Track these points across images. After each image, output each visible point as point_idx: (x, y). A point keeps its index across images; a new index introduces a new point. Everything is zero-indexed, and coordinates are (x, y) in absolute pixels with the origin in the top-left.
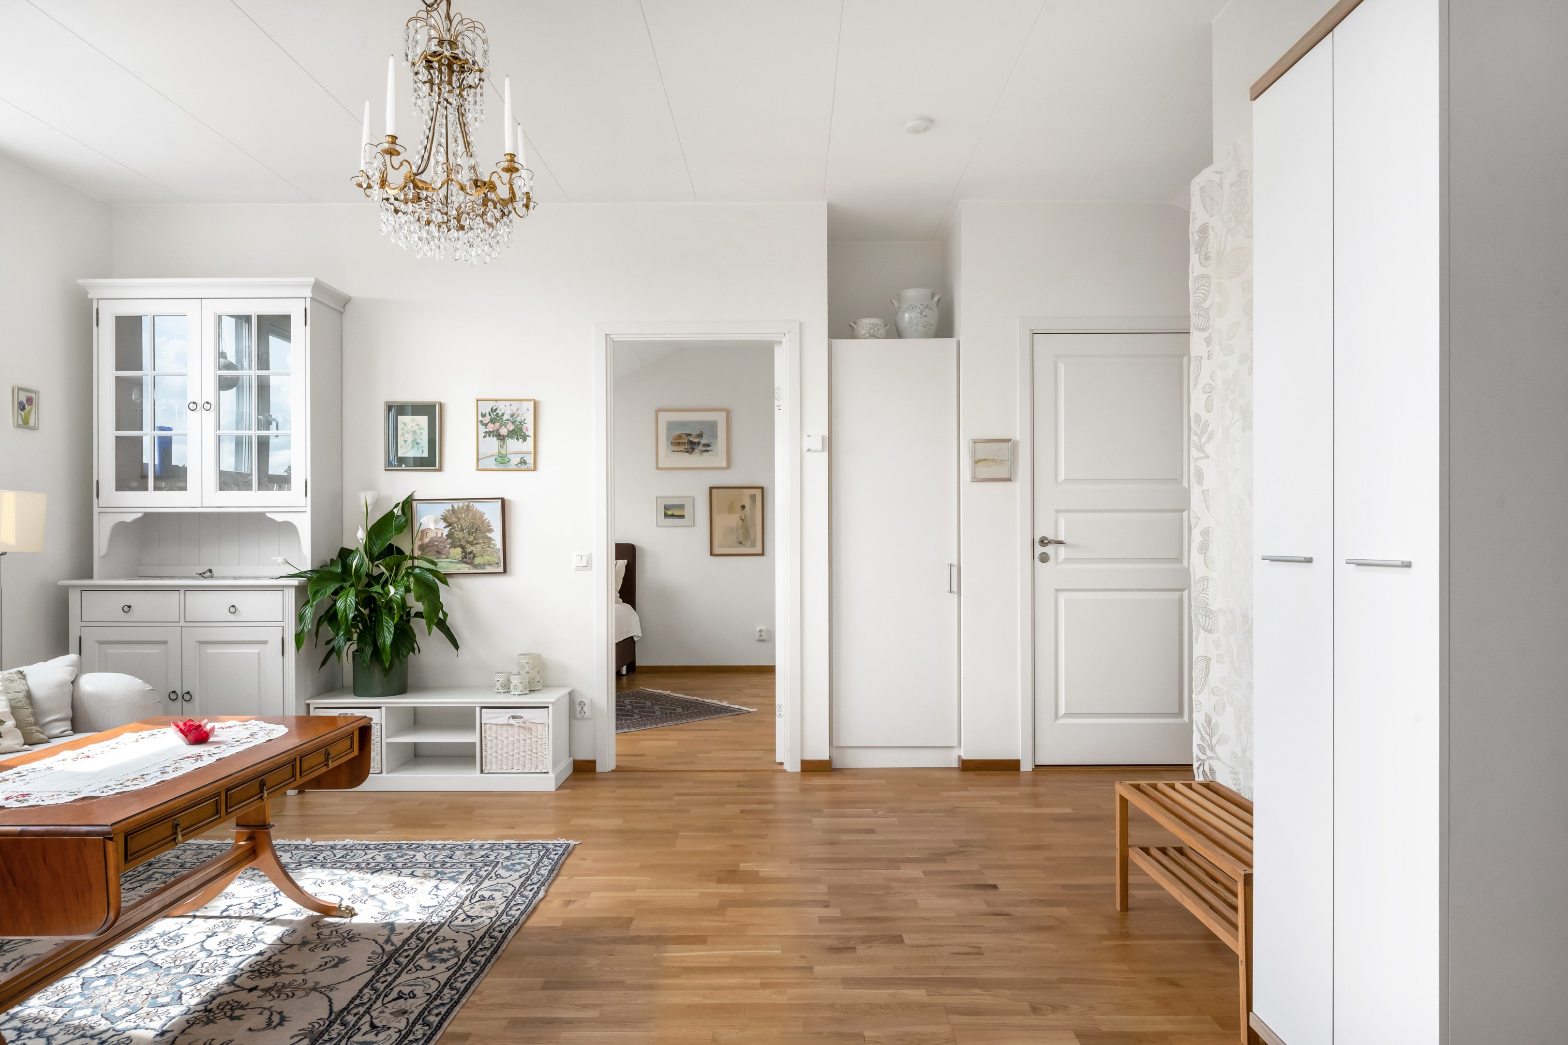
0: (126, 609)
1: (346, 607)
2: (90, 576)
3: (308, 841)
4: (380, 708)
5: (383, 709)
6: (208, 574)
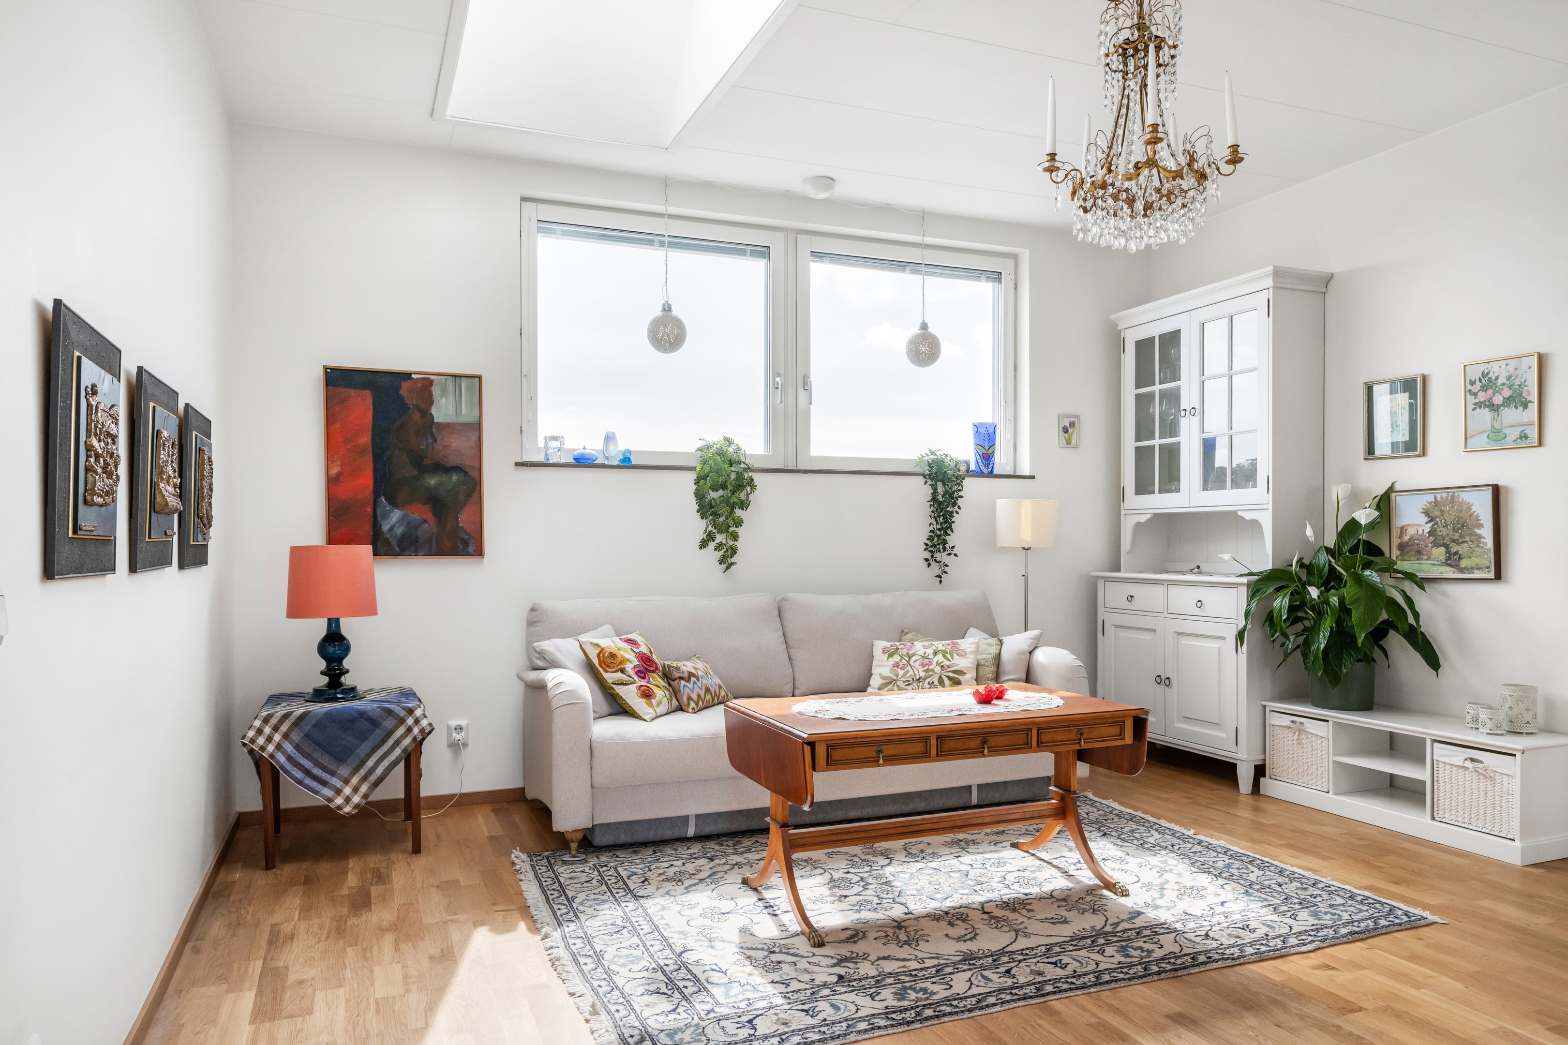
0: (1130, 599)
1: (1280, 608)
2: (1118, 569)
3: (1191, 833)
4: (1327, 721)
5: (1330, 723)
6: (1196, 570)
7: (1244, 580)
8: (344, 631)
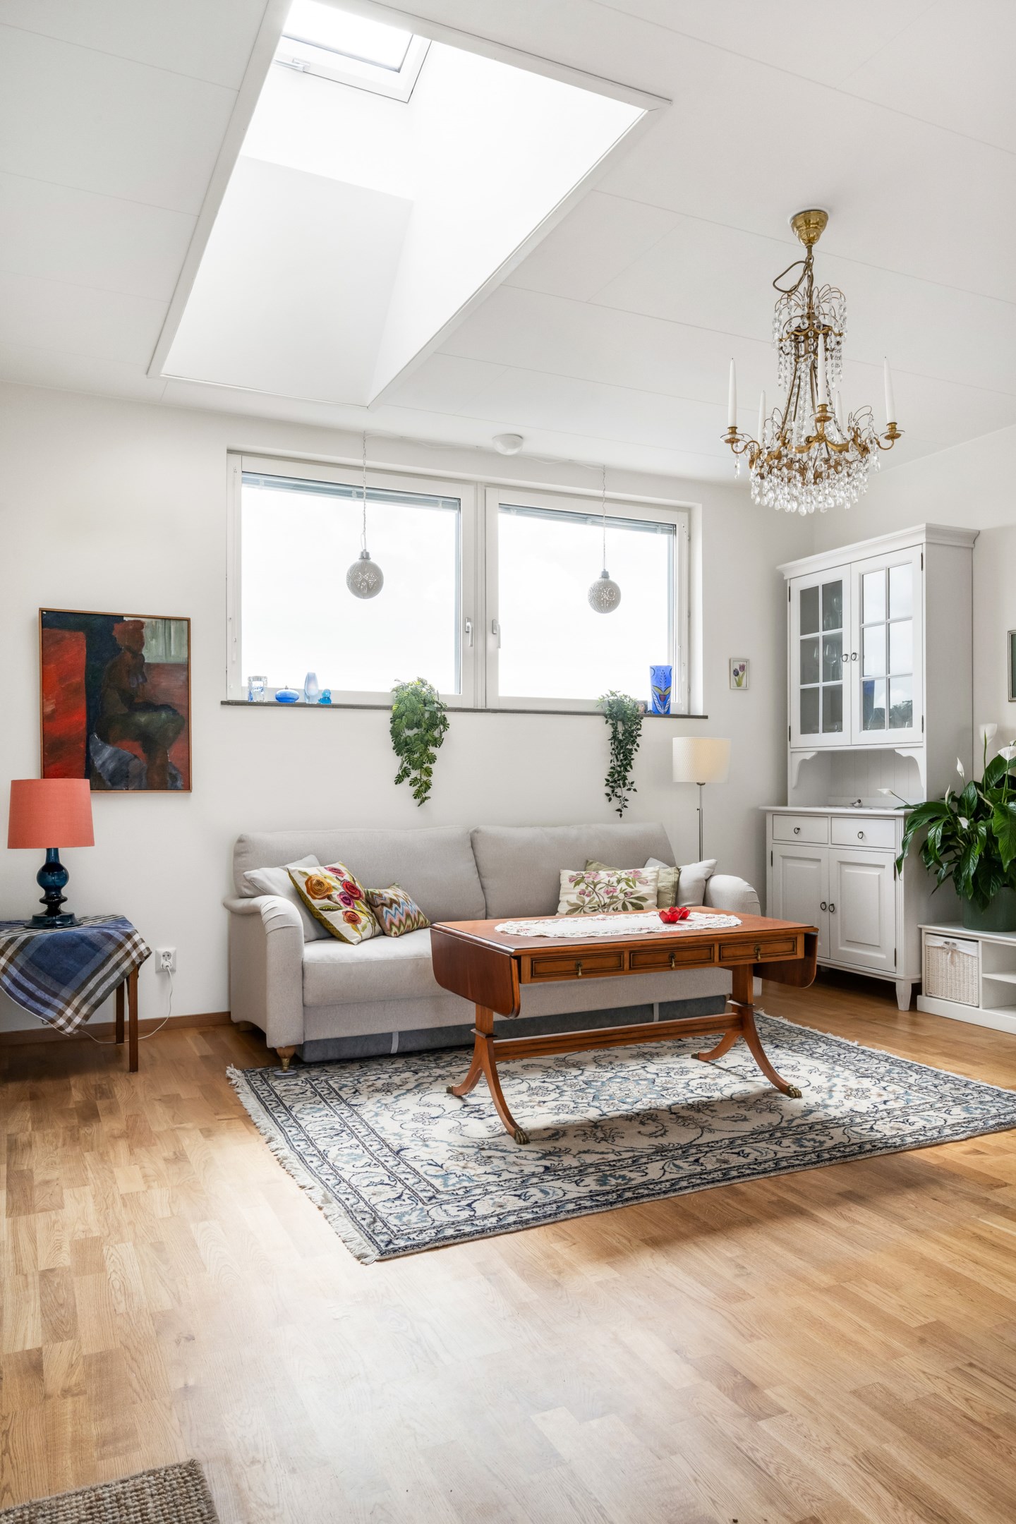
0: (796, 831)
1: (934, 838)
2: (785, 804)
3: (855, 1044)
4: (977, 941)
5: (980, 943)
6: (857, 804)
7: (902, 812)
8: (62, 861)
